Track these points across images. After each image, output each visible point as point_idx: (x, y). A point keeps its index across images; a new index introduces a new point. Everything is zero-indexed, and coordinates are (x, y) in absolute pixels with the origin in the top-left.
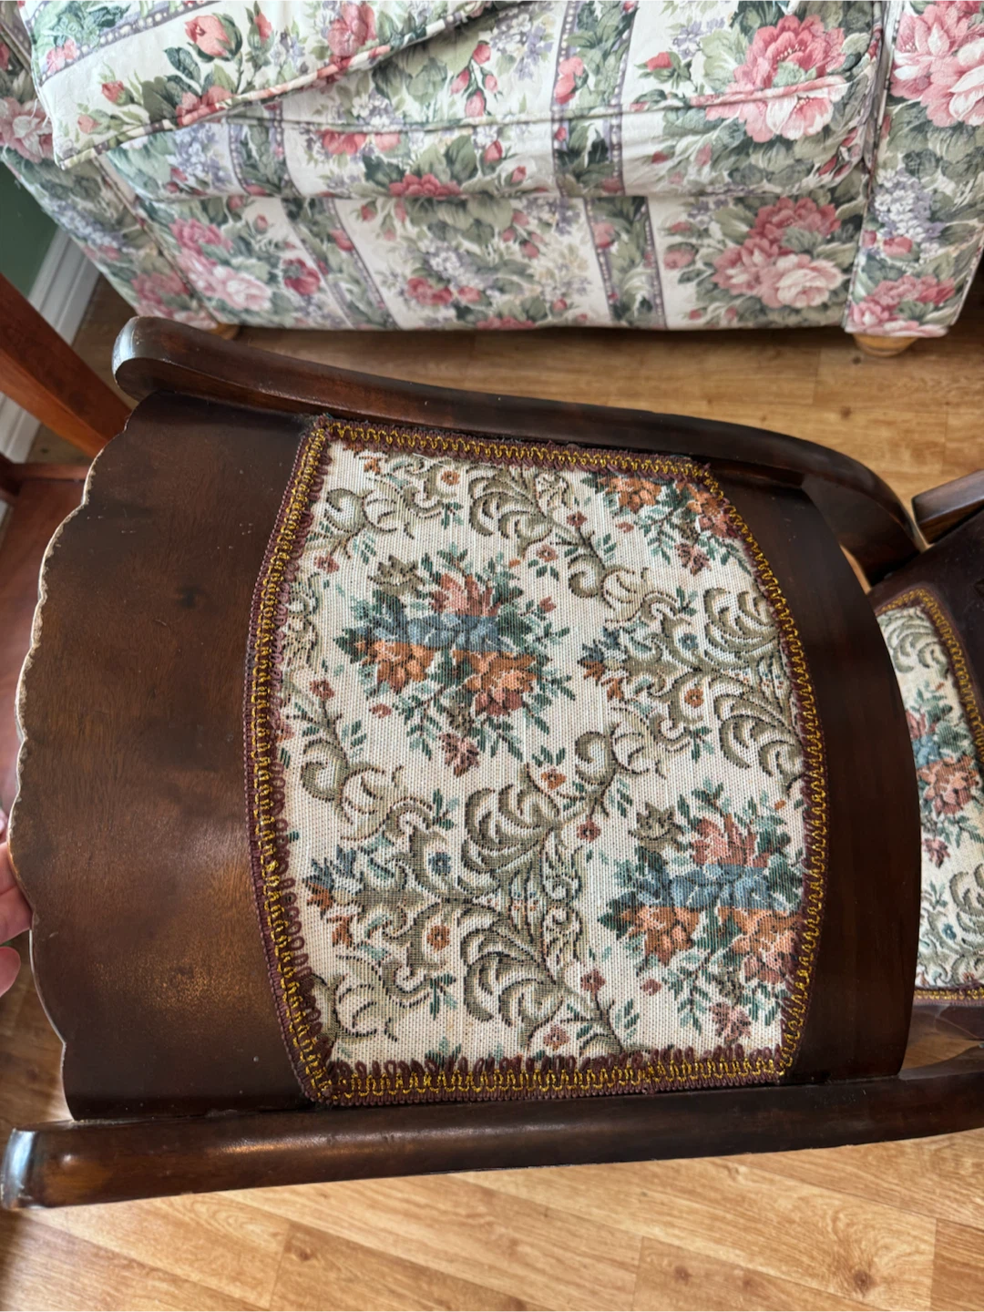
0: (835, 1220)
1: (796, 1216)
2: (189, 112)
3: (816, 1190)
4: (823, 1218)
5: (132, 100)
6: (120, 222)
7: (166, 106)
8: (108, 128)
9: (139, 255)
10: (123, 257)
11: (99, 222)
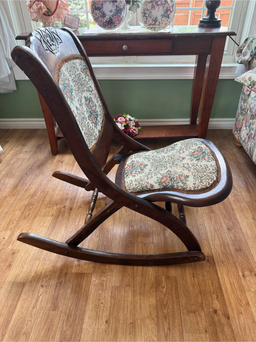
2: (254, 88)
5: (250, 81)
6: (243, 110)
7: (253, 85)
8: (244, 81)
9: (240, 117)
10: (239, 116)
11: (241, 107)
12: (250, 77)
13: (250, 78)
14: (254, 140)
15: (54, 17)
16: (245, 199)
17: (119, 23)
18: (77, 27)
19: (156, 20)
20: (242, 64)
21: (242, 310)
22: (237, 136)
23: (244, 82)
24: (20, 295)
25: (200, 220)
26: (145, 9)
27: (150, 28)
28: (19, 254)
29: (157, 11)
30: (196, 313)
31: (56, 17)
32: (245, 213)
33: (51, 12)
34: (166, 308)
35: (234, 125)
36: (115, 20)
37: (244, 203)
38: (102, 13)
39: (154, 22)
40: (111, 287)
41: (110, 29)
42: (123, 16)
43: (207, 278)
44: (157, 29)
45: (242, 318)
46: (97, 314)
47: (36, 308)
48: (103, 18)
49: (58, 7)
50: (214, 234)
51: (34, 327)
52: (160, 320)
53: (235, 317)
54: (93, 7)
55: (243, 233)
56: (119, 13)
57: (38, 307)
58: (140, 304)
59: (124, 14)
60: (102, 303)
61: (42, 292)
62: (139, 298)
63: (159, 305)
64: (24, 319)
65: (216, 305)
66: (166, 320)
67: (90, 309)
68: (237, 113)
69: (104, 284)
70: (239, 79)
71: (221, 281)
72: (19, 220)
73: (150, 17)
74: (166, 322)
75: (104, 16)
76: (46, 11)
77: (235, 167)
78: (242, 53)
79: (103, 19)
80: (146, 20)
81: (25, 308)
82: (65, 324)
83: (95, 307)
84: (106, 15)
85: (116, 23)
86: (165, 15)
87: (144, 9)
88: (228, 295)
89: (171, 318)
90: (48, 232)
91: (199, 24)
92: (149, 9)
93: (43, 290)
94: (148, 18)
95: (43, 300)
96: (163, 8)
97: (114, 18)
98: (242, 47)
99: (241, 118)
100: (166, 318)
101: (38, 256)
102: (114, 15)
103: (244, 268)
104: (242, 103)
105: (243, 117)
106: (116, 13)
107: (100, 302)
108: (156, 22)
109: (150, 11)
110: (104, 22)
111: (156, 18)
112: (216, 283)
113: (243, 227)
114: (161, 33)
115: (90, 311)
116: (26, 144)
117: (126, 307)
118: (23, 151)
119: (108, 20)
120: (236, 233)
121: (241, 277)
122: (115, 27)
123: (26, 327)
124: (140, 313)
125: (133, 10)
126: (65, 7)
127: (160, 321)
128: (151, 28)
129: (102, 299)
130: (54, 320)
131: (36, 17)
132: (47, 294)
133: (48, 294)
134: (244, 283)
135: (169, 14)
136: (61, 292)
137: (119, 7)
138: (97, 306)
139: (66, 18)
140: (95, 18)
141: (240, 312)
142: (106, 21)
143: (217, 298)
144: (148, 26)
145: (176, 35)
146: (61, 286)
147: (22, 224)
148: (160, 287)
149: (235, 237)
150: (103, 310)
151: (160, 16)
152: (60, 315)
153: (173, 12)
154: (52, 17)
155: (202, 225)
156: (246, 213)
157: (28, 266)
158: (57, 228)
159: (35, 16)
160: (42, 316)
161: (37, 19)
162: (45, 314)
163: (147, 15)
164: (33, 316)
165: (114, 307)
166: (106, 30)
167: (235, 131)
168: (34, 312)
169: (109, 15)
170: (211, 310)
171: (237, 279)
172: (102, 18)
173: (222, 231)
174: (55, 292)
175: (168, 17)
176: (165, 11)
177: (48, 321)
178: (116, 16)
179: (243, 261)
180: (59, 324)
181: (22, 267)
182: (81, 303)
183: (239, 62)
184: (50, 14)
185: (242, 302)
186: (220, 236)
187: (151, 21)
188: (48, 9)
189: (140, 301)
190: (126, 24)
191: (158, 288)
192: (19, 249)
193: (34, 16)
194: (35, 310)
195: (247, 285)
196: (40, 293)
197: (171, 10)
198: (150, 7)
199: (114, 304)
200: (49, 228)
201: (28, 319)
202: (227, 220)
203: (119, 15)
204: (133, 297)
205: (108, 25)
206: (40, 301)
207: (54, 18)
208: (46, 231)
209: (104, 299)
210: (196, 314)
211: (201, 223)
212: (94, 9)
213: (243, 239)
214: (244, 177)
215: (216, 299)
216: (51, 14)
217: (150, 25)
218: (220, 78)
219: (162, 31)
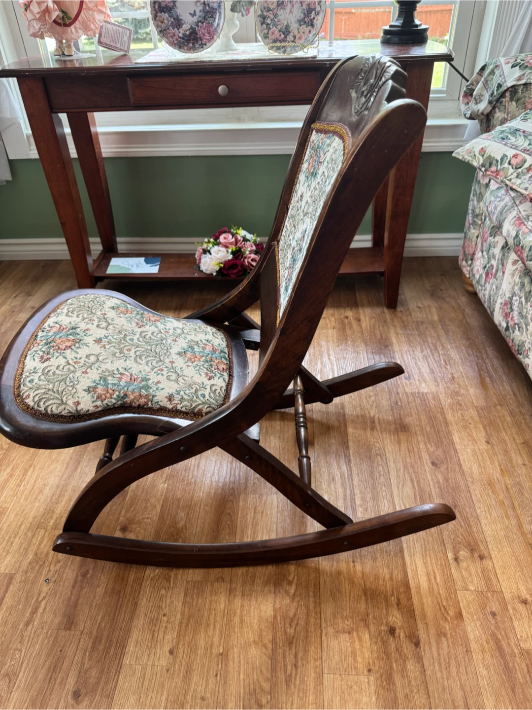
0: (148, 518)
1: (149, 505)
2: (491, 172)
3: (159, 511)
4: (148, 514)
5: (483, 156)
7: (488, 165)
9: (473, 231)
10: (469, 228)
11: (473, 211)
12: (482, 148)
13: (483, 151)
14: (497, 280)
15: (76, 28)
16: (474, 401)
17: (211, 39)
18: (126, 49)
19: (286, 31)
20: (473, 119)
21: (448, 627)
22: (467, 270)
23: (470, 158)
24: (3, 599)
25: (378, 445)
26: (265, 8)
27: (275, 48)
28: (6, 516)
29: (288, 11)
30: (353, 634)
31: (80, 29)
32: (471, 431)
33: (70, 18)
34: (294, 625)
35: (460, 248)
36: (202, 33)
37: (471, 410)
38: (174, 19)
39: (283, 36)
40: (185, 582)
41: (192, 51)
42: (218, 25)
43: (381, 564)
44: (289, 49)
45: (445, 644)
46: (153, 636)
47: (33, 625)
48: (178, 29)
49: (84, 6)
50: (404, 474)
51: (26, 662)
52: (278, 647)
53: (430, 643)
54: (154, 7)
55: (463, 471)
56: (211, 17)
57: (36, 623)
58: (241, 617)
59: (220, 19)
60: (164, 615)
61: (47, 593)
62: (240, 604)
63: (279, 619)
64: (7, 647)
65: (394, 619)
66: (290, 649)
67: (140, 626)
68: (467, 223)
69: (171, 576)
70: (461, 154)
71: (408, 570)
72: (9, 447)
73: (275, 25)
74: (291, 652)
75: (179, 25)
76: (58, 16)
77: (459, 336)
78: (474, 97)
79: (177, 32)
80: (266, 31)
81: (11, 625)
82: (89, 655)
83: (150, 623)
84: (182, 22)
85: (206, 39)
86: (306, 19)
87: (263, 9)
88: (421, 598)
89: (301, 644)
90: (67, 472)
91: (383, 37)
92: (272, 7)
93: (50, 589)
94: (271, 26)
95: (48, 608)
96: (302, 6)
97: (201, 28)
98: (475, 83)
99: (474, 233)
100: (290, 644)
101: (42, 521)
102: (200, 22)
103: (460, 543)
104: (475, 202)
105: (478, 232)
106: (205, 18)
107: (162, 613)
108: (287, 35)
109: (275, 11)
110: (180, 37)
111: (287, 27)
112: (398, 574)
113: (464, 460)
114: (297, 58)
115: (140, 631)
116: (34, 293)
117: (212, 623)
118: (27, 306)
119: (188, 33)
120: (448, 472)
121: (451, 561)
122: (203, 47)
123: (11, 662)
124: (239, 635)
125: (240, 11)
126: (99, 7)
127: (279, 651)
128: (278, 48)
129: (166, 607)
130: (67, 649)
131: (40, 29)
132: (55, 597)
133: (58, 597)
134: (455, 574)
135: (314, 18)
136: (84, 593)
137: (208, 4)
138: (155, 621)
139: (104, 30)
140: (160, 29)
141: (441, 633)
142: (183, 34)
143: (398, 605)
144: (271, 45)
145: (328, 63)
146: (85, 580)
147: (16, 457)
148: (285, 583)
149: (446, 480)
150: (166, 627)
151: (296, 23)
152: (80, 639)
153: (321, 12)
154: (72, 27)
155: (380, 455)
156: (473, 431)
157: (23, 541)
158: (85, 464)
159: (37, 28)
160: (43, 640)
161: (40, 33)
162: (49, 637)
163: (269, 21)
164: (26, 640)
165: (188, 622)
166: (184, 54)
167: (463, 260)
168: (27, 633)
169: (188, 22)
170: (383, 629)
171: (441, 565)
172: (176, 29)
173: (421, 469)
174: (71, 594)
175: (312, 25)
176: (306, 12)
177: (55, 649)
178: (204, 24)
179: (458, 529)
180: (76, 657)
181: (10, 543)
182: (123, 614)
183: (467, 116)
184: (68, 22)
185: (449, 612)
186: (416, 477)
187: (277, 34)
188: (63, 12)
189: (242, 611)
190: (228, 41)
191: (280, 583)
192: (5, 507)
193: (34, 26)
194: (30, 628)
195: (461, 578)
196: (43, 595)
197: (318, 9)
198: (274, 4)
199: (189, 617)
200: (68, 464)
201: (14, 647)
202: (433, 446)
203: (211, 22)
204: (227, 603)
205: (188, 43)
206: (41, 610)
207: (77, 31)
208: (63, 471)
209: (169, 606)
210: (353, 637)
211: (378, 452)
212: (157, 10)
213: (462, 483)
214: (477, 356)
215: (396, 607)
216: (70, 21)
217: (275, 41)
218: (424, 150)
219: (300, 54)
